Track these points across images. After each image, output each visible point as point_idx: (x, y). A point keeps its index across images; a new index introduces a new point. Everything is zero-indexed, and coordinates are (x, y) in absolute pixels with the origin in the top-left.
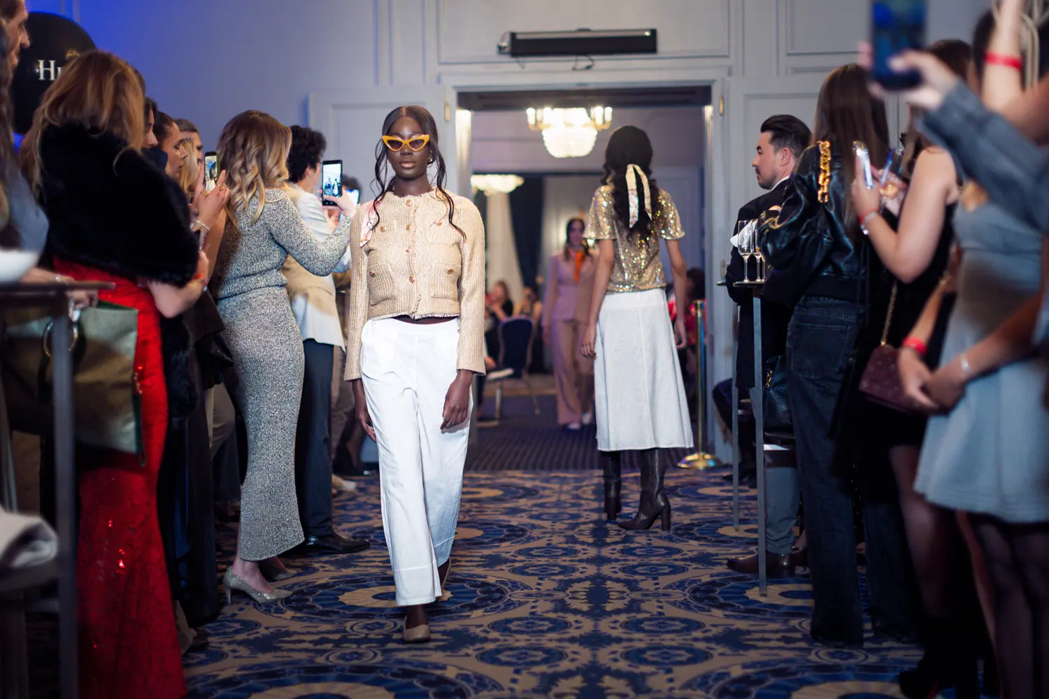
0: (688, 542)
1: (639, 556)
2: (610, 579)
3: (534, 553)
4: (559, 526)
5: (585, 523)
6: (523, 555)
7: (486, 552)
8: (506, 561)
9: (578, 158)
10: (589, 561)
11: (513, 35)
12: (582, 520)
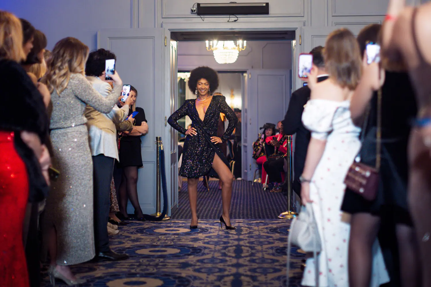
0: (282, 256)
1: (258, 263)
2: (243, 275)
3: (206, 261)
4: (218, 247)
5: (231, 246)
6: (200, 262)
7: (181, 261)
8: (191, 265)
9: (230, 64)
10: (233, 266)
11: (199, 5)
12: (230, 245)
